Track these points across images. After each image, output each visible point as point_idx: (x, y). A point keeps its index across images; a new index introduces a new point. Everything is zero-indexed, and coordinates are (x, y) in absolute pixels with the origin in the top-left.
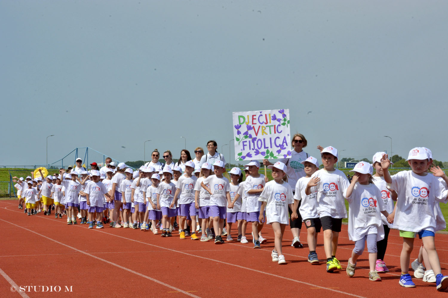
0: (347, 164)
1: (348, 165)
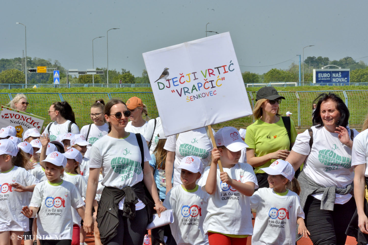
0: (317, 73)
1: (319, 74)
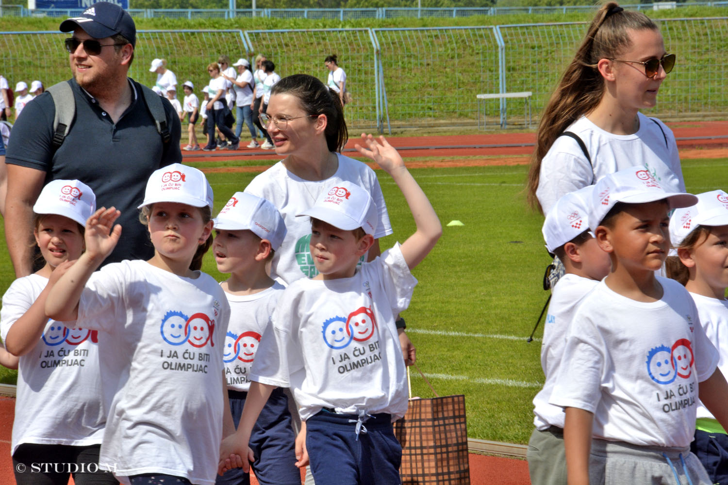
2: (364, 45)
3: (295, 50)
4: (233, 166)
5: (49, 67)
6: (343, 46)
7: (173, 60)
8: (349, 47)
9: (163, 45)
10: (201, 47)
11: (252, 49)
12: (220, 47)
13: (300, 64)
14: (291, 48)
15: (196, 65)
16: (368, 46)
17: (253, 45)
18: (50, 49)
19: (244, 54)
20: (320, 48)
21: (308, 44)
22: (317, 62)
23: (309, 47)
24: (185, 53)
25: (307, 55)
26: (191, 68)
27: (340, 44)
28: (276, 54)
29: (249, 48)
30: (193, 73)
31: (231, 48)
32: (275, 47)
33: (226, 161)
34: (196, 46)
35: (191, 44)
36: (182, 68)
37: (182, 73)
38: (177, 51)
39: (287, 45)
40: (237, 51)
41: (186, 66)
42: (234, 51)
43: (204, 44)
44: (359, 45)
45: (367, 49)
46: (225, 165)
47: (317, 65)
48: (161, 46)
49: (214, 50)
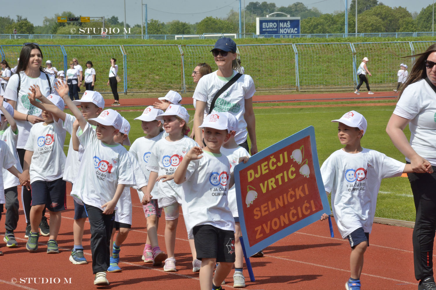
0: (261, 22)
1: (263, 24)
2: (407, 49)
3: (374, 51)
4: (346, 103)
5: (265, 60)
6: (397, 49)
7: (319, 56)
8: (400, 50)
9: (315, 50)
10: (332, 50)
11: (355, 51)
12: (341, 50)
13: (377, 57)
14: (373, 50)
15: (330, 59)
16: (409, 49)
17: (356, 49)
18: (266, 52)
19: (351, 53)
20: (386, 50)
21: (381, 49)
22: (385, 57)
23: (381, 50)
24: (325, 53)
25: (380, 54)
26: (327, 60)
27: (396, 49)
28: (366, 53)
29: (354, 51)
30: (328, 62)
31: (346, 51)
32: (366, 50)
33: (342, 101)
34: (330, 50)
35: (327, 49)
36: (323, 60)
37: (323, 62)
38: (321, 52)
39: (371, 49)
40: (348, 52)
41: (325, 59)
42: (347, 52)
43: (333, 49)
44: (404, 49)
45: (408, 51)
46: (342, 103)
47: (385, 58)
48: (314, 50)
49: (338, 52)
